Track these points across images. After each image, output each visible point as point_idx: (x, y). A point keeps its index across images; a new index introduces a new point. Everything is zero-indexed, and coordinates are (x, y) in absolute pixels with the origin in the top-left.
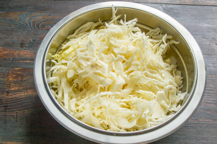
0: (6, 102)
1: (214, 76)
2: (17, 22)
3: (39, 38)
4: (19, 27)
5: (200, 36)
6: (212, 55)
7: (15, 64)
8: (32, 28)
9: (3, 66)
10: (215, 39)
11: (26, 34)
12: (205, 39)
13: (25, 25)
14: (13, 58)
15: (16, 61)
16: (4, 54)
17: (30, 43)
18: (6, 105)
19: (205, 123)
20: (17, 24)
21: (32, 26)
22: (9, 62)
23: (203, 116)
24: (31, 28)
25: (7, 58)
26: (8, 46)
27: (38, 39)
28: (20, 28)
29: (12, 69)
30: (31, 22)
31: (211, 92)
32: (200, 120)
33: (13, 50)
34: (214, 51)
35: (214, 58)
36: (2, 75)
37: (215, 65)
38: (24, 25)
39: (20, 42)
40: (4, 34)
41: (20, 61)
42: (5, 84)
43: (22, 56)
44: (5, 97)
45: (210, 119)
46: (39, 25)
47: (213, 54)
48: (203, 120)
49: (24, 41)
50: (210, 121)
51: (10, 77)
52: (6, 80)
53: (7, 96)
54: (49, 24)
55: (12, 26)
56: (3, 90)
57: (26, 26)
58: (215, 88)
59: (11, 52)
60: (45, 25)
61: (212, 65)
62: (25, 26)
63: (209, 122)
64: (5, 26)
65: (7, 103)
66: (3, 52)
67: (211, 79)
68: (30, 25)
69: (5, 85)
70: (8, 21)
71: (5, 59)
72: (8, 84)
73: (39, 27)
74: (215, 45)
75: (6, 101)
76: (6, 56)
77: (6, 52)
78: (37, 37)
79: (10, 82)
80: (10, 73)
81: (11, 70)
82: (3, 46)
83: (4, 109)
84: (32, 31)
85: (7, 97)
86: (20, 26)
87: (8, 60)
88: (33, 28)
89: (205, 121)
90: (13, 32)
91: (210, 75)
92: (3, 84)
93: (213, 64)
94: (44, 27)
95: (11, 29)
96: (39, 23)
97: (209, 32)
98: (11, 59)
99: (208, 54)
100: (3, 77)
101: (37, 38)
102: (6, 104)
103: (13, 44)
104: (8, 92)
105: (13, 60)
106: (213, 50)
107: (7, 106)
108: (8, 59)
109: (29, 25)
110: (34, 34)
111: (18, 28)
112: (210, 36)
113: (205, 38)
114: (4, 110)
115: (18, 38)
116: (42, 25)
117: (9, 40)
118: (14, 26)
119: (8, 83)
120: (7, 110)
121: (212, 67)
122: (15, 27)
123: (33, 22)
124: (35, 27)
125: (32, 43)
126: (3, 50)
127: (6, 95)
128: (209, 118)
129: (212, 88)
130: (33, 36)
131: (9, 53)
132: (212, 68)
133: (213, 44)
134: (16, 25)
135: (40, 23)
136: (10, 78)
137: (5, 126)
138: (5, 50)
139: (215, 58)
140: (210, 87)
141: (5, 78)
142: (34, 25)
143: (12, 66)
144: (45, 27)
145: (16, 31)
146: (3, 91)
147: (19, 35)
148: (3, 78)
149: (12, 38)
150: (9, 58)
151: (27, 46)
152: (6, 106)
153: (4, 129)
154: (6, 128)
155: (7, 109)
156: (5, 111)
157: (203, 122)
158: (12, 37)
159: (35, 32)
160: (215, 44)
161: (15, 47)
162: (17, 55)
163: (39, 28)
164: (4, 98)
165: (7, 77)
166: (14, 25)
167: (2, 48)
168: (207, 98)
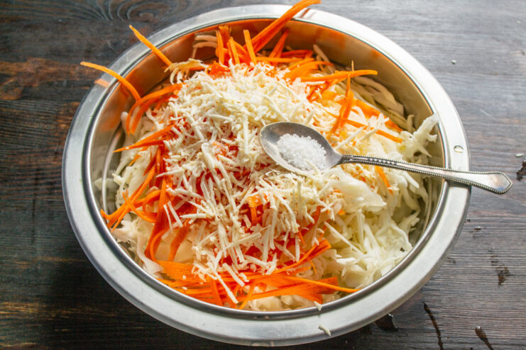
0: (52, 173)
1: (517, 121)
2: (77, 4)
3: (127, 39)
4: (83, 16)
5: (487, 36)
6: (513, 75)
7: (71, 94)
8: (112, 18)
9: (46, 99)
10: (520, 42)
11: (98, 29)
12: (497, 43)
13: (94, 11)
14: (68, 82)
15: (74, 87)
16: (48, 74)
17: (106, 49)
18: (51, 180)
19: (493, 218)
20: (78, 8)
21: (112, 12)
22: (60, 89)
23: (489, 205)
24: (109, 18)
25: (54, 81)
26: (59, 56)
27: (124, 41)
28: (84, 19)
29: (65, 105)
30: (109, 6)
31: (509, 154)
32: (483, 213)
33: (68, 64)
34: (517, 68)
35: (517, 81)
36: (43, 118)
37: (520, 98)
38: (92, 12)
39: (85, 48)
40: (47, 29)
41: (84, 88)
42: (49, 136)
43: (88, 78)
44: (50, 164)
45: (505, 211)
46: (127, 11)
47: (514, 73)
48: (490, 213)
49: (93, 46)
50: (506, 215)
51: (61, 121)
52: (52, 127)
53: (54, 161)
54: (149, 9)
55: (65, 14)
56: (46, 149)
57: (99, 14)
58: (519, 146)
59: (63, 69)
60: (140, 12)
61: (512, 97)
62: (96, 15)
63: (502, 217)
64: (52, 13)
65: (54, 175)
66: (46, 69)
67: (510, 127)
68: (107, 12)
69: (49, 138)
70: (57, 4)
71: (51, 84)
72: (56, 137)
73: (126, 15)
74: (520, 55)
75: (51, 171)
76: (52, 76)
77: (52, 69)
78: (123, 36)
79: (62, 133)
80: (61, 113)
81: (64, 107)
82: (46, 56)
83: (47, 188)
84: (111, 25)
85: (55, 163)
86: (85, 13)
87: (57, 85)
88: (114, 17)
89: (494, 215)
90: (67, 26)
91: (508, 117)
92: (45, 136)
93: (515, 94)
94: (138, 15)
95: (63, 19)
96: (126, 7)
97: (507, 27)
98: (65, 83)
99: (505, 74)
100: (46, 121)
101: (123, 39)
102: (52, 178)
103: (69, 51)
104: (56, 153)
105: (68, 86)
106: (515, 66)
107: (55, 183)
108: (56, 83)
109: (103, 13)
110: (116, 30)
111: (80, 17)
112: (509, 35)
113: (498, 40)
114: (47, 191)
115: (79, 40)
116: (133, 12)
117: (58, 44)
118: (71, 14)
119: (57, 135)
120: (56, 191)
121: (512, 101)
122: (73, 16)
123: (114, 6)
124: (117, 17)
125: (111, 49)
126: (46, 64)
127: (52, 159)
128: (504, 209)
129: (510, 145)
130: (112, 35)
131: (60, 70)
132: (512, 103)
133: (516, 52)
134: (74, 11)
135: (129, 8)
136: (63, 123)
137: (51, 225)
138: (50, 65)
139: (519, 83)
140: (506, 144)
141: (51, 123)
142: (116, 12)
143: (67, 99)
144: (141, 15)
145: (75, 23)
146: (46, 152)
147: (81, 33)
148: (46, 124)
149: (66, 39)
150: (59, 81)
151: (99, 55)
152: (51, 183)
153: (48, 231)
154: (53, 228)
155: (54, 188)
156: (50, 194)
157: (489, 216)
158: (67, 36)
159: (117, 27)
160: (519, 52)
161: (73, 59)
162: (77, 75)
163: (127, 18)
164: (48, 167)
165: (55, 121)
166: (71, 11)
167: (44, 60)
168: (499, 166)
